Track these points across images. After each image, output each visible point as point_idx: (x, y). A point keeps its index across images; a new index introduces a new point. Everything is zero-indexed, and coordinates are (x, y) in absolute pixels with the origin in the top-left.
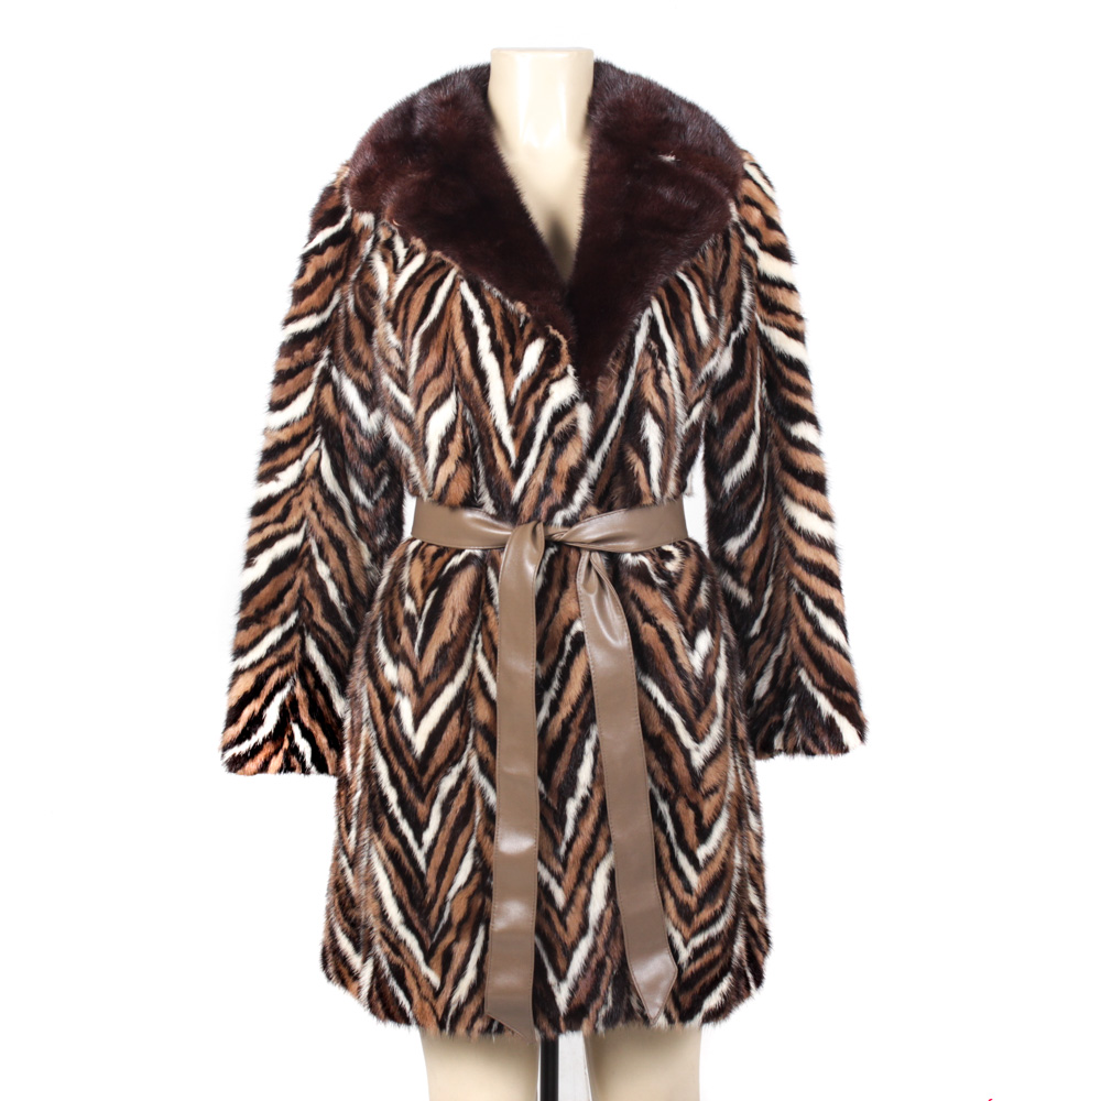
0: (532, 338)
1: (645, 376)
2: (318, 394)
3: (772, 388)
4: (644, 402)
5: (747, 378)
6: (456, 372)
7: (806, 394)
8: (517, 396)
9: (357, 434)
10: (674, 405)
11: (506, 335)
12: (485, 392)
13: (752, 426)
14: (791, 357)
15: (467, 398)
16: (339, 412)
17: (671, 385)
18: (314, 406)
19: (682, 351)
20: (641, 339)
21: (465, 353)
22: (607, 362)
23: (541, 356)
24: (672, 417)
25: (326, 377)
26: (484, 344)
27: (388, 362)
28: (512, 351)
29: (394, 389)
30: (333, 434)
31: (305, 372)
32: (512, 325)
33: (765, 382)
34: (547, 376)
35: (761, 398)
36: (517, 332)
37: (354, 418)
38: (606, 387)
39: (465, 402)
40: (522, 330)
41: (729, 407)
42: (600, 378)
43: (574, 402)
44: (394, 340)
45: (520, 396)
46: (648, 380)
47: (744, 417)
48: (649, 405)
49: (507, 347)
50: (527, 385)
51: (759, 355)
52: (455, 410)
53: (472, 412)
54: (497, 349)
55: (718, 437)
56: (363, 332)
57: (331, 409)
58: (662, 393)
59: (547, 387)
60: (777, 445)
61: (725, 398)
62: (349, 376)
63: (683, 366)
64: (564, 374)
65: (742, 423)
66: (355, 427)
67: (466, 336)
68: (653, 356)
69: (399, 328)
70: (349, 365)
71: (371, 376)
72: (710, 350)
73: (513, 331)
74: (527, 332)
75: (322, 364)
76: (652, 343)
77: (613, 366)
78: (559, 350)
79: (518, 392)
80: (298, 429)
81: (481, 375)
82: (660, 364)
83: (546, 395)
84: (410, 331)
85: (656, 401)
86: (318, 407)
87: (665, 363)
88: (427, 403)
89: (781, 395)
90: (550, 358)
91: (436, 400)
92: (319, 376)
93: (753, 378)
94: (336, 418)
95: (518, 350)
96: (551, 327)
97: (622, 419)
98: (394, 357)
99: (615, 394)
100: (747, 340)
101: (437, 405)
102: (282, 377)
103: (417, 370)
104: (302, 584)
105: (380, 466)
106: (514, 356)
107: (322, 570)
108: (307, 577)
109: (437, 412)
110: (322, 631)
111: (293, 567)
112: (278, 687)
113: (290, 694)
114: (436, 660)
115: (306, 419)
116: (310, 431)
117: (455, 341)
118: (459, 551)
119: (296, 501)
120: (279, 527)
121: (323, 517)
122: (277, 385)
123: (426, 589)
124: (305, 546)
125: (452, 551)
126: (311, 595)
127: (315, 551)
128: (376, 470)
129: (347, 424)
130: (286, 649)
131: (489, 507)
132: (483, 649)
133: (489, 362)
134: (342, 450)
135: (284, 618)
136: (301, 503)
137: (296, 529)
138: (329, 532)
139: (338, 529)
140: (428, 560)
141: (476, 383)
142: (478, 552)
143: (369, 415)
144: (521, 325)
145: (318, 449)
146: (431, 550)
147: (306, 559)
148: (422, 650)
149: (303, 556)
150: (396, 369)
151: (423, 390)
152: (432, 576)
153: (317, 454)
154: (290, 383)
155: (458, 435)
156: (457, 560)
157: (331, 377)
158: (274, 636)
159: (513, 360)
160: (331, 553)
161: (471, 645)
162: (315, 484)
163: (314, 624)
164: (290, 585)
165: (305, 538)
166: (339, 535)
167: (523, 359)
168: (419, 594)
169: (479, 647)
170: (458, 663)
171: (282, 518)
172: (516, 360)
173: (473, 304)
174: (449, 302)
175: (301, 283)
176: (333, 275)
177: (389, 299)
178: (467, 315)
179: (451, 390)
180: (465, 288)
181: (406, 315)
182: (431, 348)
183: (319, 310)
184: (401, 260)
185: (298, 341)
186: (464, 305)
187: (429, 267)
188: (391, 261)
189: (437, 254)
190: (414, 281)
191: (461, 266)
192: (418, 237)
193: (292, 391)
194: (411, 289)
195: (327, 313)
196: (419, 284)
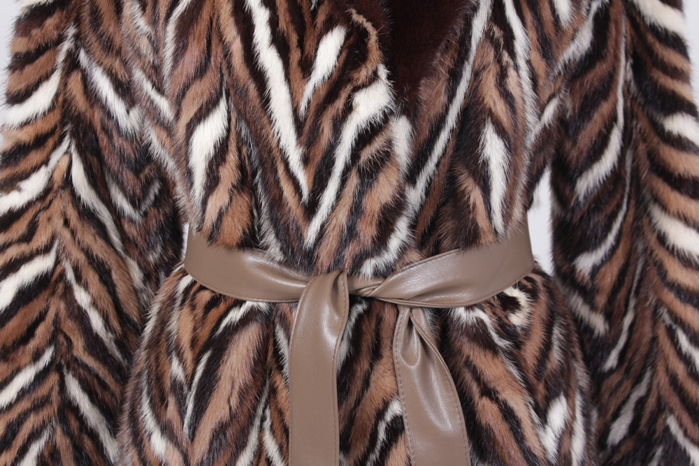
0: (328, 27)
1: (484, 74)
2: (64, 83)
3: (639, 68)
4: (483, 111)
5: (610, 58)
6: (225, 71)
7: (682, 75)
8: (308, 109)
9: (115, 137)
10: (524, 111)
11: (293, 21)
12: (265, 101)
13: (614, 119)
14: (666, 31)
15: (241, 107)
16: (92, 106)
17: (520, 85)
18: (61, 99)
19: (535, 38)
20: (479, 24)
21: (237, 47)
22: (434, 56)
23: (341, 52)
24: (520, 127)
25: (72, 64)
26: (262, 34)
27: (138, 54)
28: (301, 44)
29: (148, 87)
30: (85, 133)
31: (48, 54)
32: (300, 8)
33: (630, 61)
34: (350, 80)
35: (625, 82)
36: (307, 18)
37: (109, 114)
38: (431, 92)
39: (239, 112)
40: (314, 14)
41: (586, 97)
42: (423, 82)
43: (387, 116)
44: (142, 23)
45: (312, 109)
46: (489, 80)
47: (605, 108)
48: (490, 113)
49: (294, 39)
50: (322, 93)
51: (624, 26)
52: (226, 124)
53: (248, 124)
54: (279, 42)
55: (571, 132)
56: (112, 8)
57: (80, 102)
58: (507, 96)
59: (350, 98)
60: (645, 141)
61: (582, 85)
62: (100, 64)
63: (536, 58)
64: (374, 77)
65: (602, 115)
66: (111, 124)
67: (237, 22)
68: (497, 47)
69: (149, 8)
70: (96, 46)
71: (125, 63)
72: (571, 32)
73: (301, 16)
74: (321, 18)
75: (66, 46)
76: (495, 29)
77: (442, 64)
78: (365, 44)
79: (309, 102)
80: (43, 127)
81: (260, 78)
82: (506, 57)
83: (349, 108)
84: (163, 14)
85: (500, 108)
86: (65, 101)
87: (513, 54)
88: (188, 113)
89: (651, 79)
90: (353, 55)
91: (201, 109)
92: (65, 61)
93: (617, 58)
94: (88, 114)
95: (309, 44)
96: (354, 11)
97: (452, 131)
98: (144, 45)
99: (443, 98)
100: (611, 9)
101: (202, 115)
102: (20, 62)
103: (174, 67)
104: (57, 315)
105: (147, 171)
106: (302, 53)
107: (82, 297)
108: (62, 306)
109: (202, 124)
110: (86, 367)
111: (44, 295)
112: (34, 436)
113: (47, 443)
114: (211, 443)
115: (51, 115)
116: (57, 130)
117: (222, 28)
118: (239, 303)
119: (43, 217)
120: (24, 248)
121: (79, 235)
122: (13, 72)
123: (197, 350)
124: (59, 270)
125: (230, 302)
126: (69, 326)
127: (70, 275)
128: (142, 176)
129: (102, 121)
130: (42, 391)
131: (275, 250)
132: (272, 428)
133: (270, 59)
134: (98, 153)
135: (37, 356)
136: (49, 219)
137: (46, 250)
138: (87, 253)
139: (98, 248)
140: (199, 311)
141: (252, 87)
142: (263, 306)
143: (128, 112)
144: (313, 7)
145: (67, 152)
146: (205, 297)
147: (61, 286)
148: (194, 428)
149: (57, 282)
150: (149, 62)
151: (183, 94)
152: (204, 334)
153: (66, 159)
154: (29, 69)
155: (232, 157)
156: (236, 315)
157: (79, 62)
158: (25, 377)
159: (302, 57)
160: (92, 277)
161: (257, 422)
162: (66, 195)
163: (76, 360)
164: (41, 317)
165: (58, 262)
166: (100, 255)
167: (316, 56)
168: (189, 356)
169: (267, 424)
170: (241, 446)
171: (27, 237)
172: (306, 57)
179: (219, 96)
182: (191, 40)
185: (36, 16)
193: (32, 80)
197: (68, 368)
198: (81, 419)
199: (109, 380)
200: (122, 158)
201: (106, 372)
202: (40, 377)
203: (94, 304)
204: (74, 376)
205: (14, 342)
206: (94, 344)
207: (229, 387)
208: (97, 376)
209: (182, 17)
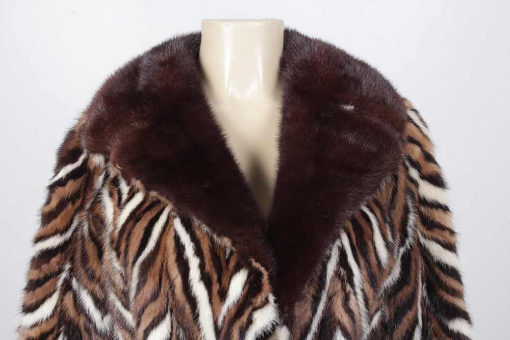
0: (237, 269)
1: (335, 298)
2: (61, 300)
3: (430, 289)
4: (334, 321)
5: (412, 283)
6: (170, 297)
7: (458, 294)
8: (224, 322)
9: (93, 334)
10: (360, 321)
11: (214, 266)
12: (196, 316)
13: (416, 322)
14: (447, 265)
15: (180, 319)
16: (79, 315)
17: (358, 305)
18: (58, 310)
19: (366, 275)
20: (331, 267)
21: (178, 282)
22: (304, 288)
23: (245, 286)
24: (358, 331)
25: (67, 286)
26: (195, 274)
27: (113, 284)
28: (219, 280)
29: (118, 305)
30: (73, 332)
31: (51, 281)
32: (219, 257)
33: (425, 284)
34: (251, 304)
35: (422, 297)
36: (223, 264)
37: (90, 320)
38: (302, 310)
39: (178, 322)
40: (228, 261)
41: (398, 308)
42: (297, 304)
43: (274, 327)
44: (117, 265)
45: (227, 322)
46: (338, 302)
47: (410, 315)
48: (339, 323)
49: (215, 277)
50: (233, 312)
51: (421, 263)
52: (170, 330)
53: (184, 330)
54: (206, 279)
55: (389, 330)
56: (96, 253)
57: (71, 312)
58: (349, 312)
59: (251, 315)
60: (436, 336)
61: (395, 300)
62: (85, 287)
63: (367, 287)
64: (266, 302)
65: (409, 320)
66: (91, 327)
67: (179, 266)
68: (342, 281)
69: (122, 256)
70: (84, 278)
71: (102, 287)
72: (388, 269)
73: (220, 262)
74: (232, 264)
75: (64, 275)
76: (342, 270)
77: (308, 292)
78: (261, 281)
79: (224, 318)
80: (46, 328)
81: (192, 301)
82: (348, 287)
83: (250, 322)
84: (131, 260)
85: (345, 320)
86: (61, 311)
87: (352, 286)
88: (146, 322)
89: (439, 296)
90: (253, 288)
91: (154, 320)
92: (62, 285)
93: (416, 283)
94: (76, 320)
95: (224, 280)
96: (253, 260)
97: (315, 334)
98: (118, 279)
99: (309, 313)
100: (412, 253)
101: (154, 324)
102: (33, 285)
103: (137, 294)
106: (220, 286)
109: (154, 330)
115: (52, 320)
116: (56, 329)
117: (169, 270)
122: (28, 292)
129: (85, 324)
133: (199, 290)
141: (188, 307)
143: (102, 318)
144: (227, 257)
150: (120, 289)
151: (143, 310)
154: (39, 290)
157: (72, 286)
159: (220, 288)
167: (229, 288)
172: (223, 289)
173: (185, 238)
174: (164, 235)
175: (48, 209)
176: (73, 203)
177: (113, 231)
178: (180, 248)
179: (166, 312)
180: (177, 224)
181: (127, 246)
182: (149, 277)
183: (62, 232)
184: (125, 197)
185: (45, 256)
186: (177, 239)
187: (147, 204)
188: (116, 196)
189: (153, 194)
190: (135, 217)
191: (174, 204)
192: (137, 179)
193: (40, 297)
194: (131, 223)
195: (69, 234)
196: (138, 220)
209: (144, 262)
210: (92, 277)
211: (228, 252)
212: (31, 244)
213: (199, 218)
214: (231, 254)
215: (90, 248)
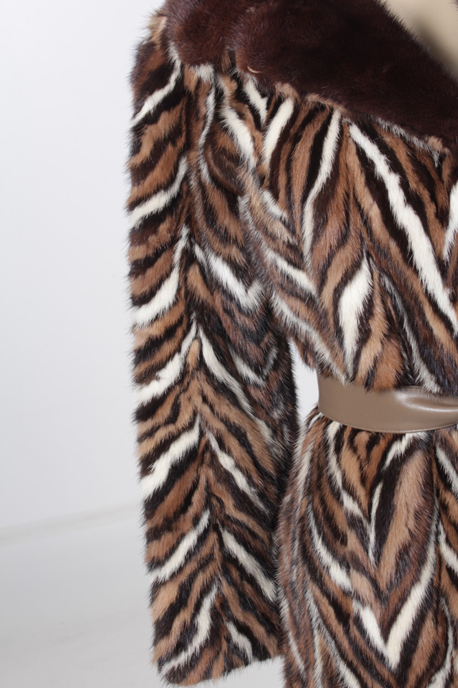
0: (455, 178)
2: (184, 279)
6: (365, 235)
8: (451, 253)
9: (237, 314)
11: (421, 180)
12: (407, 255)
15: (383, 264)
16: (212, 294)
18: (183, 292)
21: (374, 212)
25: (189, 258)
26: (396, 196)
27: (272, 237)
28: (433, 198)
29: (283, 265)
30: (209, 318)
31: (164, 256)
32: (425, 167)
36: (434, 175)
37: (231, 297)
39: (381, 269)
40: (439, 170)
44: (276, 210)
45: (455, 252)
49: (426, 196)
52: (370, 281)
53: (390, 277)
54: (413, 200)
57: (201, 291)
62: (218, 254)
66: (233, 306)
67: (372, 192)
69: (282, 196)
70: (214, 242)
71: (243, 248)
73: (428, 174)
74: (446, 172)
75: (181, 244)
79: (451, 248)
80: (171, 319)
81: (400, 236)
84: (297, 197)
86: (187, 293)
88: (334, 279)
91: (346, 273)
92: (182, 259)
94: (209, 300)
95: (441, 197)
98: (280, 230)
102: (139, 268)
103: (314, 243)
104: (207, 482)
105: (266, 340)
106: (436, 205)
107: (226, 462)
108: (211, 473)
110: (237, 522)
111: (194, 466)
112: (205, 591)
113: (217, 596)
114: (397, 564)
115: (176, 307)
116: (184, 319)
117: (359, 200)
118: (399, 437)
119: (183, 398)
120: (171, 428)
121: (217, 408)
122: (136, 277)
123: (368, 485)
124: (203, 442)
125: (390, 437)
126: (220, 490)
127: (214, 444)
128: (262, 345)
129: (223, 302)
130: (205, 551)
131: (430, 384)
132: (447, 541)
133: (407, 217)
134: (223, 333)
135: (196, 521)
136: (190, 399)
137: (190, 426)
138: (225, 421)
139: (233, 415)
140: (362, 451)
141: (394, 247)
142: (421, 435)
144: (436, 165)
145: (197, 338)
146: (363, 438)
147: (208, 456)
148: (378, 555)
149: (203, 453)
150: (284, 242)
152: (372, 470)
153: (196, 344)
154: (150, 272)
155: (379, 309)
156: (399, 448)
157: (196, 257)
158: (189, 541)
159: (437, 210)
160: (232, 442)
161: (433, 538)
162: (201, 375)
163: (228, 517)
164: (195, 486)
165: (202, 434)
166: (236, 422)
167: (449, 206)
168: (361, 492)
169: (442, 538)
170: (422, 561)
171: (173, 419)
172: (442, 209)
173: (372, 151)
174: (342, 153)
175: (139, 159)
176: (174, 144)
177: (259, 164)
178: (367, 164)
179: (361, 258)
180: (355, 133)
181: (289, 180)
182: (329, 214)
183: (166, 186)
184: (263, 114)
185: (150, 224)
186: (361, 153)
187: (302, 116)
188: (249, 116)
189: (312, 98)
190: (289, 136)
191: (346, 107)
192: (284, 82)
193: (154, 281)
194: (287, 147)
195: (175, 188)
196: (297, 139)
197: (223, 526)
198: (241, 569)
199: (257, 529)
200: (246, 333)
201: (254, 523)
202: (202, 539)
203: (238, 466)
204: (229, 532)
205: (175, 513)
206: (242, 500)
207: (405, 511)
208: (248, 528)
209: (320, 194)
210: (226, 238)
211: (436, 158)
212: (124, 212)
213: (387, 118)
214: (442, 159)
215: (217, 200)
